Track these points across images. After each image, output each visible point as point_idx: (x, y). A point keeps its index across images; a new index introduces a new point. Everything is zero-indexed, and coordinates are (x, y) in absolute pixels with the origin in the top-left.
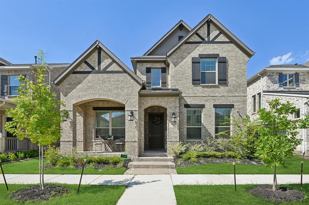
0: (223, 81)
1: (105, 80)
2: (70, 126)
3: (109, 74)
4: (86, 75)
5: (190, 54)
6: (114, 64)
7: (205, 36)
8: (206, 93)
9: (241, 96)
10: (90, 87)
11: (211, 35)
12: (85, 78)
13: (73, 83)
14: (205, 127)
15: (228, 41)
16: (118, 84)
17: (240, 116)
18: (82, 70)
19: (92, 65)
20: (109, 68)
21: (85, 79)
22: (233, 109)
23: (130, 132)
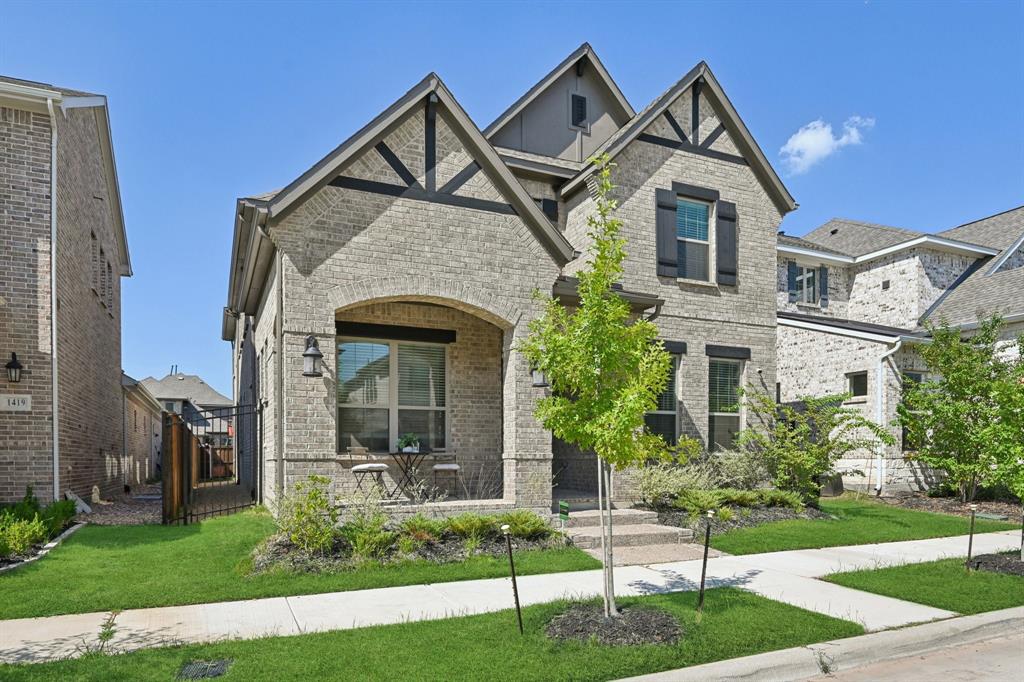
0: (728, 276)
1: (451, 228)
2: (325, 399)
3: (462, 210)
4: (383, 198)
5: (650, 176)
6: (480, 174)
7: (686, 126)
8: (689, 307)
9: (764, 326)
10: (399, 250)
11: (700, 127)
12: (379, 210)
13: (337, 224)
14: (687, 414)
15: (739, 155)
16: (492, 252)
17: (763, 384)
18: (368, 176)
19: (405, 162)
20: (463, 187)
21: (379, 213)
22: (748, 362)
23: (528, 426)
